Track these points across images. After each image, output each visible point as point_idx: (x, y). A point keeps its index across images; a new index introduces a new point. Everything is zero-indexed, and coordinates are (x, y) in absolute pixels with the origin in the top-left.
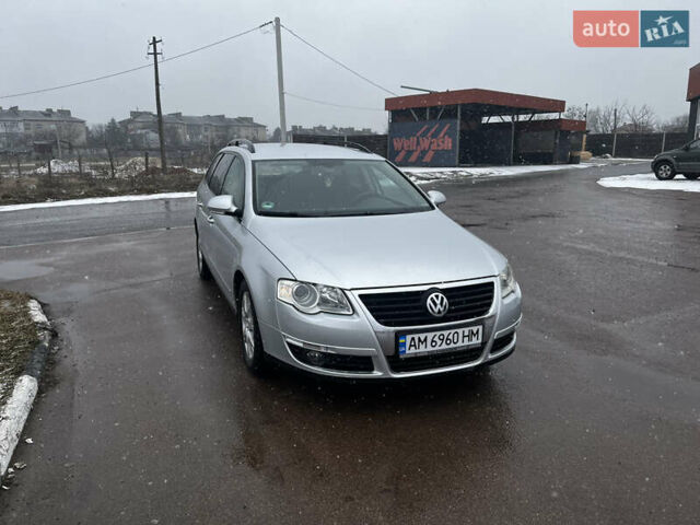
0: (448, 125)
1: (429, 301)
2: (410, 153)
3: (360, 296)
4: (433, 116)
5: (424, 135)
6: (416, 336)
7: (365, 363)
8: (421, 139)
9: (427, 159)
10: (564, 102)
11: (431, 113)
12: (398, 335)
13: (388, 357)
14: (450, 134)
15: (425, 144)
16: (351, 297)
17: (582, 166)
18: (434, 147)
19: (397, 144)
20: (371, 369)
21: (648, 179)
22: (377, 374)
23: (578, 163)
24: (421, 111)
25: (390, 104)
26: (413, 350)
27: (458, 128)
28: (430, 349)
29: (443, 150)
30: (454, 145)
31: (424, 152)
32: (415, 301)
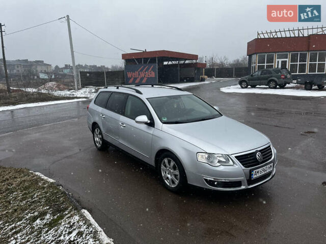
0: (152, 66)
1: (257, 156)
2: (135, 79)
3: (235, 157)
4: (145, 62)
5: (141, 71)
6: (256, 171)
7: (239, 184)
8: (140, 73)
9: (144, 81)
10: (197, 56)
11: (144, 61)
12: (251, 171)
13: (247, 180)
14: (153, 70)
15: (142, 75)
16: (232, 157)
17: (206, 82)
18: (147, 76)
19: (129, 75)
20: (240, 186)
21: (237, 88)
22: (243, 187)
23: (204, 81)
24: (139, 60)
25: (124, 56)
26: (255, 176)
27: (157, 68)
28: (260, 175)
29: (151, 77)
30: (155, 75)
31: (142, 79)
32: (252, 156)
